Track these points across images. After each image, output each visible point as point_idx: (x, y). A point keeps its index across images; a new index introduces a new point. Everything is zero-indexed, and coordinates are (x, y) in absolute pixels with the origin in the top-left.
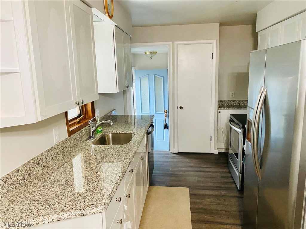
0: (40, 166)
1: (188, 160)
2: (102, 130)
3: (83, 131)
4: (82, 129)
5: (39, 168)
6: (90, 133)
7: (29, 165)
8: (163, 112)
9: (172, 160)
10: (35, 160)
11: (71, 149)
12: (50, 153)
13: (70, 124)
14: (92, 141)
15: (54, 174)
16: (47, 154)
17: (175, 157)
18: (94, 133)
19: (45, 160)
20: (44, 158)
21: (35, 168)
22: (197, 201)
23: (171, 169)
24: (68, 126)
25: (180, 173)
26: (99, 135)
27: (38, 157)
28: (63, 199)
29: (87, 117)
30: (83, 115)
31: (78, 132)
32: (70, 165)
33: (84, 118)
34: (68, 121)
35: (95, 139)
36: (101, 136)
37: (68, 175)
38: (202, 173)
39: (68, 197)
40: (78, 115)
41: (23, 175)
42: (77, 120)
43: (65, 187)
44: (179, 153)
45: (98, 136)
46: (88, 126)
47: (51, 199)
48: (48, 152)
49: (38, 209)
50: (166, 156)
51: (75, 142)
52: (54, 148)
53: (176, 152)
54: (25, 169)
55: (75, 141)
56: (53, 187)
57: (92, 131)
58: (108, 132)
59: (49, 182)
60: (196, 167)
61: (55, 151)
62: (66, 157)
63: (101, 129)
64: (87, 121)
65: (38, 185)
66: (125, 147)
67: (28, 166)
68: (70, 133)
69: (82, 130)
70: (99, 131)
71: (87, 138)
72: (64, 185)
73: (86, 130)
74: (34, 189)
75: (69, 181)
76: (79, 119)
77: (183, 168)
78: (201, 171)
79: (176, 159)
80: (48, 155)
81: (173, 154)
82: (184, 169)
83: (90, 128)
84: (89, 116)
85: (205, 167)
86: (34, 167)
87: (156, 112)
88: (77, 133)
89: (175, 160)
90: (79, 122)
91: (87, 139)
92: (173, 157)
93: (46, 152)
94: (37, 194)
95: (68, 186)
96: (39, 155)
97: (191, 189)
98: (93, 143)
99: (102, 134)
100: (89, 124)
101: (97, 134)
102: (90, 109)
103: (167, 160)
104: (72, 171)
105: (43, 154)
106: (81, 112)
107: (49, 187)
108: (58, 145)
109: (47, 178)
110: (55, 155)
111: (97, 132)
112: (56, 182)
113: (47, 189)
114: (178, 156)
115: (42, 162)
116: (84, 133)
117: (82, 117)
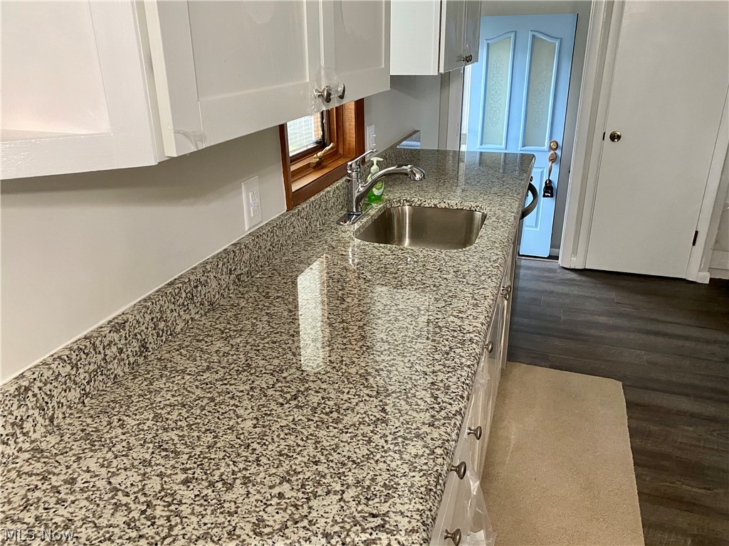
0: (198, 305)
1: (612, 295)
2: (382, 194)
3: (331, 194)
4: (328, 189)
5: (193, 312)
6: (351, 202)
7: (162, 303)
8: (546, 147)
9: (565, 289)
10: (180, 285)
11: (296, 248)
12: (231, 261)
13: (293, 168)
14: (356, 226)
15: (240, 339)
16: (220, 266)
17: (574, 280)
18: (363, 201)
19: (214, 284)
20: (212, 277)
21: (182, 313)
22: (653, 428)
23: (562, 318)
24: (289, 177)
25: (592, 332)
26: (375, 209)
27: (192, 278)
28: (264, 460)
29: (341, 151)
30: (331, 145)
31: (317, 196)
32: (290, 306)
33: (334, 154)
34: (286, 160)
35: (365, 220)
36: (380, 213)
37: (284, 349)
38: (660, 340)
39: (281, 455)
40: (317, 142)
41: (139, 336)
42: (314, 159)
43: (273, 406)
44: (585, 270)
45: (372, 212)
46: (344, 179)
47: (221, 454)
48: (225, 260)
49: (169, 499)
50: (546, 274)
51: (307, 227)
52: (243, 246)
53: (577, 268)
54: (148, 317)
55: (307, 225)
56: (232, 398)
57: (356, 194)
58: (399, 201)
59: (222, 372)
60: (641, 318)
61: (247, 256)
62: (280, 275)
63: (382, 190)
64: (340, 162)
65: (187, 377)
66: (462, 258)
67: (159, 306)
68: (294, 199)
69: (328, 192)
70: (374, 195)
71: (340, 215)
72: (270, 392)
73: (337, 192)
74: (169, 396)
75: (285, 374)
76: (319, 154)
77: (601, 318)
78: (657, 334)
79: (577, 288)
80: (225, 270)
81: (568, 271)
82: (603, 319)
83: (352, 184)
84: (347, 146)
85: (670, 323)
86: (178, 309)
87: (524, 146)
88: (312, 199)
89: (575, 291)
90: (318, 166)
91: (341, 220)
92: (567, 279)
93: (218, 257)
94: (176, 422)
95: (281, 400)
96: (195, 268)
97: (630, 386)
98: (358, 233)
99: (384, 207)
100: (349, 172)
101: (368, 204)
102: (350, 125)
103: (551, 287)
104: (298, 333)
105: (208, 267)
106: (326, 133)
107: (220, 394)
108: (255, 235)
109: (217, 351)
110: (246, 267)
111: (369, 197)
112: (243, 376)
113: (212, 404)
114: (583, 278)
115: (203, 293)
116: (333, 200)
117: (329, 150)
